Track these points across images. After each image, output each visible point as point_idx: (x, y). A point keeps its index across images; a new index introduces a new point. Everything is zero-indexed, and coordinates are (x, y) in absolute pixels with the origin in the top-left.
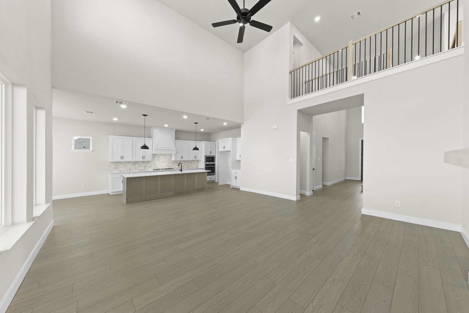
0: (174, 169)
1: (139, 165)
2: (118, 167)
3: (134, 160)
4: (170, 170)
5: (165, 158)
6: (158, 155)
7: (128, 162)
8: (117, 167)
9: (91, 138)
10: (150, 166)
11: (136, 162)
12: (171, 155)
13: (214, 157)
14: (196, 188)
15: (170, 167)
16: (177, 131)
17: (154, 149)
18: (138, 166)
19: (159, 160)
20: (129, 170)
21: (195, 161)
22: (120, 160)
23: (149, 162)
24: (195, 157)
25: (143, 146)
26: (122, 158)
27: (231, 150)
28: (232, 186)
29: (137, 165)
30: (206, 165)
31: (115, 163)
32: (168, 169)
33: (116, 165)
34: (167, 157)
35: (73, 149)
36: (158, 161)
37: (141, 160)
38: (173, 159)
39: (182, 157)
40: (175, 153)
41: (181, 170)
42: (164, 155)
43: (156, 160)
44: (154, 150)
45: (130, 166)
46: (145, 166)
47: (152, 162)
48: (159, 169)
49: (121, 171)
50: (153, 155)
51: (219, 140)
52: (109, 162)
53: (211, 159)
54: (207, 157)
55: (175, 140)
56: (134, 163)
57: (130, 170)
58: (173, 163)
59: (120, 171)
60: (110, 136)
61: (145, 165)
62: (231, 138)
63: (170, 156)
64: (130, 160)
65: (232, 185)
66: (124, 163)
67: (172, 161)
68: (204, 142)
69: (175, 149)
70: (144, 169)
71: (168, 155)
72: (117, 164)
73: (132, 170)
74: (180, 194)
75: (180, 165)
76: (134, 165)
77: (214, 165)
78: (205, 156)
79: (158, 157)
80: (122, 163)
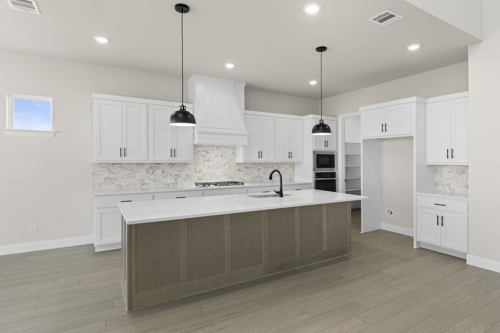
0: (246, 185)
1: (163, 172)
2: (115, 176)
3: (152, 159)
4: (235, 186)
5: (222, 156)
6: (206, 149)
7: (137, 164)
8: (112, 176)
9: (50, 100)
10: (187, 175)
11: (156, 164)
12: (234, 148)
13: (334, 156)
14: (325, 249)
15: (232, 178)
16: (250, 89)
17: (199, 133)
18: (160, 176)
19: (208, 160)
20: (140, 185)
21: (287, 164)
22: (117, 158)
23: (185, 164)
24: (290, 155)
25: (177, 113)
26: (123, 152)
27: (414, 134)
28: (418, 243)
29: (158, 172)
30: (318, 175)
31: (108, 166)
32: (227, 183)
33: (111, 172)
34: (224, 153)
35: (7, 128)
36: (206, 163)
37: (168, 159)
38: (240, 159)
39: (260, 154)
40: (246, 143)
41: (280, 194)
42: (218, 147)
43: (201, 159)
44: (197, 135)
45: (142, 173)
46: (176, 175)
47: (191, 164)
48: (209, 184)
49: (122, 187)
50: (195, 146)
51: (361, 109)
52: (93, 164)
53: (327, 160)
54: (317, 155)
55: (245, 109)
56: (151, 167)
57: (143, 184)
58: (239, 170)
59: (120, 187)
60: (94, 95)
61: (177, 173)
62: (414, 99)
63: (231, 151)
64: (142, 159)
65: (418, 240)
66: (128, 167)
67: (238, 163)
68: (311, 116)
69: (245, 132)
70: (174, 182)
71: (228, 147)
72: (111, 168)
73: (148, 184)
74: (283, 269)
75: (276, 176)
76: (151, 171)
77: (333, 175)
78: (314, 152)
79: (204, 153)
80: (123, 168)
